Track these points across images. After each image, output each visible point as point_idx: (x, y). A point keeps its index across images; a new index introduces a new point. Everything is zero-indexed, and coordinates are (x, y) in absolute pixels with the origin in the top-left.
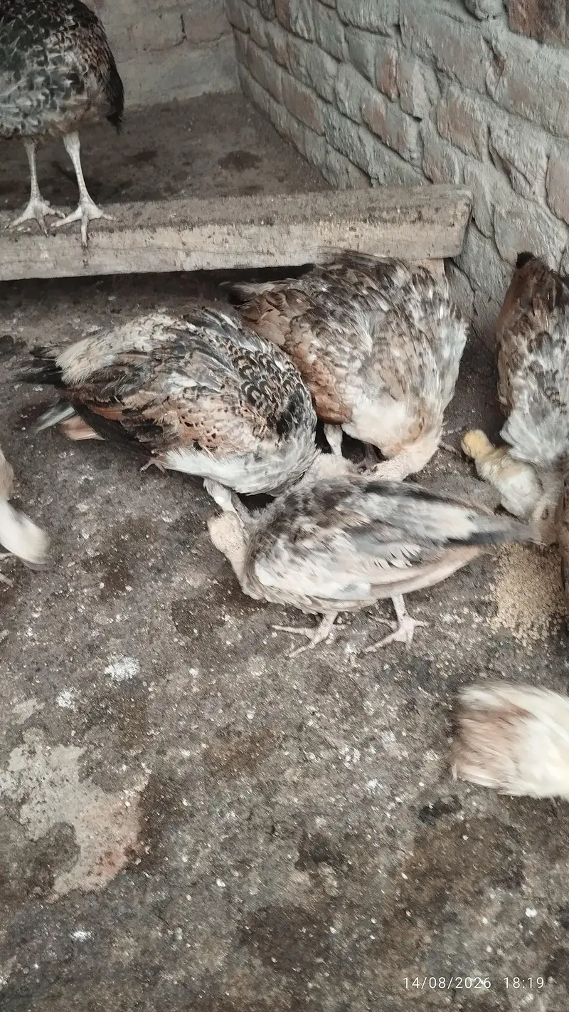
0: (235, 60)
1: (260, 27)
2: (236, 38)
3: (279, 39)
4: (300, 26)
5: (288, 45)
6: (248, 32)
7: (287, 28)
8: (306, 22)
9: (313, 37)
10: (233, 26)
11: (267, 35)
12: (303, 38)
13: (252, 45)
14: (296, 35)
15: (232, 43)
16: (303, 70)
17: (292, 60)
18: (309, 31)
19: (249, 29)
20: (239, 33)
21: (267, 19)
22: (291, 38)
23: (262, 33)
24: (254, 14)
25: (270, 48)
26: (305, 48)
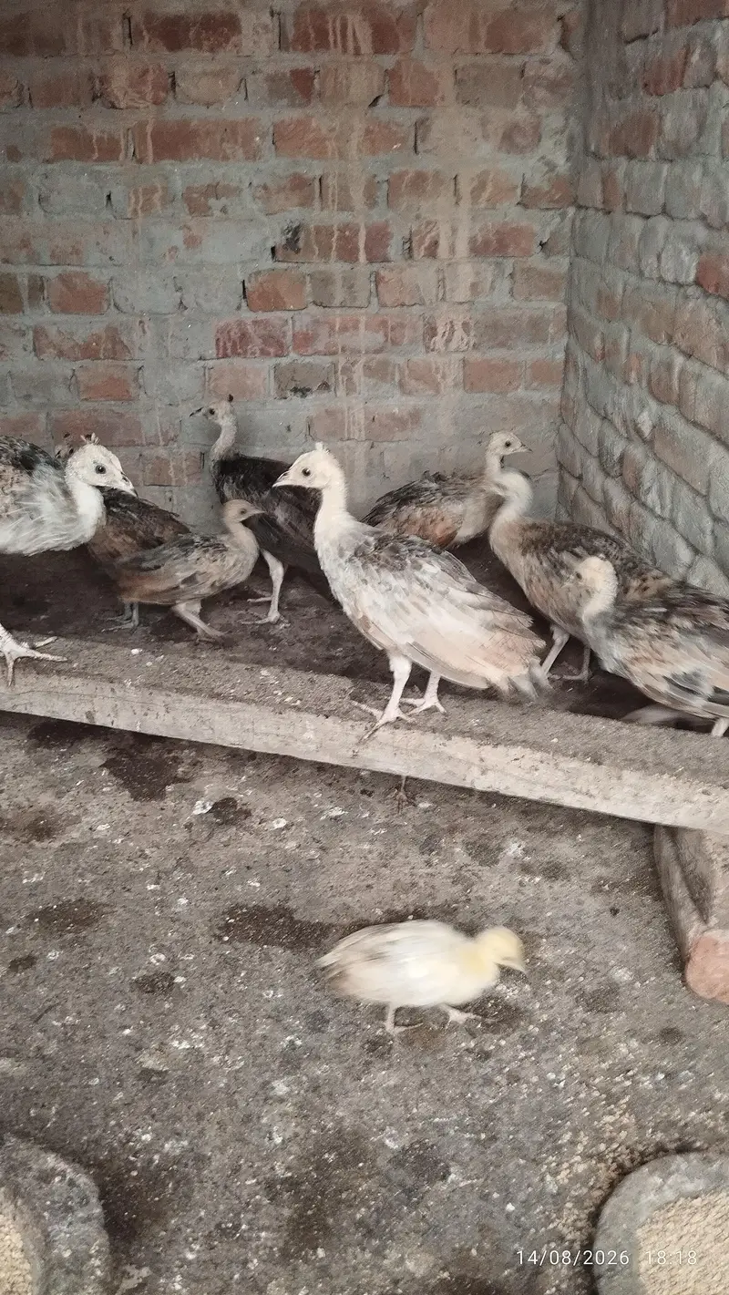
0: (555, 500)
1: (597, 480)
2: (561, 478)
3: (620, 501)
4: (652, 498)
5: (629, 513)
6: (580, 478)
7: (634, 492)
8: (661, 495)
9: (666, 514)
10: (561, 466)
11: (605, 492)
12: (652, 511)
13: (581, 494)
14: (644, 505)
15: (556, 482)
16: (645, 545)
17: (633, 527)
18: (662, 508)
19: (582, 475)
20: (566, 476)
21: (607, 474)
22: (636, 508)
23: (598, 487)
24: (592, 465)
25: (606, 506)
26: (653, 524)
